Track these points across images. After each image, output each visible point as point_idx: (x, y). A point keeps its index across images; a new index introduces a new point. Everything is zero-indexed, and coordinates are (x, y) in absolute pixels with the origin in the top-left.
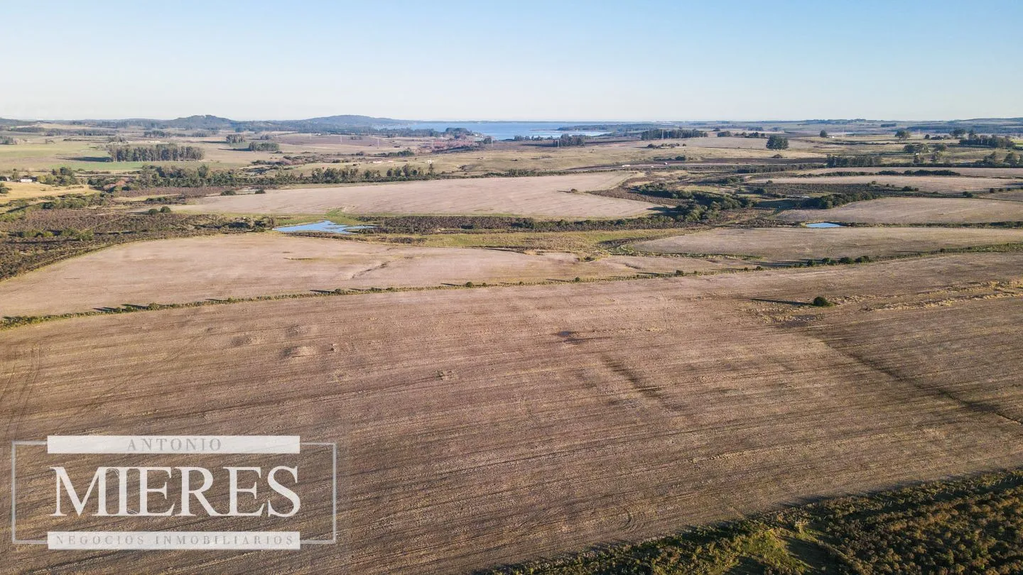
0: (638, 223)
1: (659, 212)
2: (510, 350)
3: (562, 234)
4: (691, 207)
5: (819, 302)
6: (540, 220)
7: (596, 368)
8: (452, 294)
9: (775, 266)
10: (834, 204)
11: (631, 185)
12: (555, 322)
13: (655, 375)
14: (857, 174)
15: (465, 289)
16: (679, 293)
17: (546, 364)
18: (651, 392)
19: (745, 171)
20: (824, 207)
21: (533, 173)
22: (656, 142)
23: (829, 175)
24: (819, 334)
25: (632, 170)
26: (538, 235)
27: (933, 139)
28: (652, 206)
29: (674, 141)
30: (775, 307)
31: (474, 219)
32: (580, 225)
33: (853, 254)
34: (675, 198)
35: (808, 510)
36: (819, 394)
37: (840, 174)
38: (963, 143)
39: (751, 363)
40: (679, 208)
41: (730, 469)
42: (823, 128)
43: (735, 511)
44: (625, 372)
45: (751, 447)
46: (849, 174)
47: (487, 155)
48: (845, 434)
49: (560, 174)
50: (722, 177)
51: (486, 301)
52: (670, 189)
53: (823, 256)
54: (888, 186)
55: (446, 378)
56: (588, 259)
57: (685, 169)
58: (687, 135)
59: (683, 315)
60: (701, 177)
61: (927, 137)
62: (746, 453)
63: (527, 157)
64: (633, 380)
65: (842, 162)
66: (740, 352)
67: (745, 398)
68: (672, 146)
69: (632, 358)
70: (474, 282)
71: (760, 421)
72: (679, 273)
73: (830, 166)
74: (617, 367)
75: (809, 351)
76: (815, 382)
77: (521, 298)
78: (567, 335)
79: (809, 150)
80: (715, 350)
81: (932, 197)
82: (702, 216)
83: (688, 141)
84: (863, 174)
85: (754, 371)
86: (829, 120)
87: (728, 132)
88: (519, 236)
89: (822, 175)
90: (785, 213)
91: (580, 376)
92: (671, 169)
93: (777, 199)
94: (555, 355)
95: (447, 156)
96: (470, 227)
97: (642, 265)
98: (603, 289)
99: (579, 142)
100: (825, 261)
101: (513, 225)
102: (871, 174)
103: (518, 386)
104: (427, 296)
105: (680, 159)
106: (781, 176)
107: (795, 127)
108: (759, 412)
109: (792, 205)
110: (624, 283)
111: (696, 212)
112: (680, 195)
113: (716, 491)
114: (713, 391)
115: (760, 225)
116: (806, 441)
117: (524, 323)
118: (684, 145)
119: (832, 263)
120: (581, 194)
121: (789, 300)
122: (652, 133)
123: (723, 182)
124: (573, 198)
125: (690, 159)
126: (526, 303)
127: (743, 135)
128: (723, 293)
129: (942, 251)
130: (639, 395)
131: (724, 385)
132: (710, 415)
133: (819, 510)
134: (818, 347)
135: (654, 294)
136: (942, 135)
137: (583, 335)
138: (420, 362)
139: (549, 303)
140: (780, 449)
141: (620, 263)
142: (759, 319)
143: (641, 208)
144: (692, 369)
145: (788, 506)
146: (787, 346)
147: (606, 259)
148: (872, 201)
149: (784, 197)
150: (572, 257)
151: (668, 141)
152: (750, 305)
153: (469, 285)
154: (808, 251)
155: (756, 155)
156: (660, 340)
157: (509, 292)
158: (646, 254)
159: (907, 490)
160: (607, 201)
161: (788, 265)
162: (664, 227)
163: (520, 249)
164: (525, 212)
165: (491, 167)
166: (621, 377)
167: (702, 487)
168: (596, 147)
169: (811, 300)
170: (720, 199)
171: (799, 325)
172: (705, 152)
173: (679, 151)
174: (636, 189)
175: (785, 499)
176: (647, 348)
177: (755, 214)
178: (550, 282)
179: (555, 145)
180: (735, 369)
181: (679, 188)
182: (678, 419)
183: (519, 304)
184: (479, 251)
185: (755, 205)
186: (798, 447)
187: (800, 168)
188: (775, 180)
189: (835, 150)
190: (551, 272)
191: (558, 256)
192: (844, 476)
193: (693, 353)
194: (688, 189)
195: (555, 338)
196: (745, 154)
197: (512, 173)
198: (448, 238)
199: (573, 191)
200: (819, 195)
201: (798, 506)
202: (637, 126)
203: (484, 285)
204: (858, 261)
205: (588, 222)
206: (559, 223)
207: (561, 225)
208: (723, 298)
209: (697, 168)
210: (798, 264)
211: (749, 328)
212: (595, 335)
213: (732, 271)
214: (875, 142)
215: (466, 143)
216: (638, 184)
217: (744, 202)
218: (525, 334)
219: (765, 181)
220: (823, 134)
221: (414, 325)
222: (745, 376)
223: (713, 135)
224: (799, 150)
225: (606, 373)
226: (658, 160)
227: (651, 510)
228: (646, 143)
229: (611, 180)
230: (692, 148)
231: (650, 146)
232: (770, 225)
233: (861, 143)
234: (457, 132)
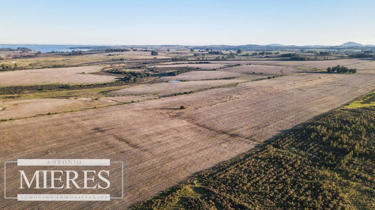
0: (111, 84)
1: (118, 80)
2: (75, 138)
3: (83, 90)
4: (130, 77)
5: (182, 108)
6: (72, 85)
7: (112, 140)
8: (42, 118)
9: (164, 96)
10: (177, 74)
11: (105, 70)
12: (91, 125)
13: (134, 140)
14: (182, 64)
15: (48, 116)
16: (135, 109)
17: (92, 141)
18: (135, 146)
19: (146, 63)
20: (174, 75)
21: (64, 66)
22: (111, 53)
23: (173, 64)
24: (185, 118)
25: (104, 64)
26: (73, 91)
27: (201, 52)
28: (115, 77)
29: (118, 53)
30: (169, 111)
31: (42, 86)
32: (89, 86)
33: (188, 91)
34: (123, 74)
35: (196, 177)
36: (189, 138)
37: (177, 64)
38: (210, 53)
39: (167, 131)
40: (126, 78)
41: (169, 169)
42: (168, 48)
43: (174, 182)
44: (123, 140)
45: (174, 159)
46: (179, 64)
47: (41, 59)
48: (200, 150)
49: (76, 66)
50: (138, 66)
51: (59, 120)
52: (120, 71)
53: (179, 92)
54: (192, 67)
55: (50, 154)
56: (96, 99)
57: (124, 63)
58: (122, 51)
59: (138, 117)
60: (131, 66)
61: (199, 51)
62: (173, 162)
63: (60, 60)
64: (127, 143)
65: (177, 60)
66: (161, 127)
67: (167, 143)
68: (118, 55)
69: (125, 135)
70: (51, 113)
71: (174, 150)
72: (133, 102)
73: (173, 61)
74: (120, 139)
75: (182, 125)
76: (187, 134)
77: (73, 117)
78: (97, 129)
79: (165, 56)
80: (153, 128)
81: (205, 71)
82: (135, 80)
83: (123, 53)
84: (183, 64)
85: (168, 134)
86: (168, 45)
87: (137, 50)
88: (64, 92)
89: (171, 64)
90: (162, 78)
91: (107, 144)
92: (119, 63)
93: (158, 73)
94: (95, 138)
95: (22, 60)
96: (42, 90)
97: (118, 100)
98: (106, 110)
99: (80, 53)
100: (180, 94)
101: (61, 88)
102: (186, 64)
103: (83, 152)
104: (31, 121)
105: (122, 60)
106: (158, 65)
107: (158, 47)
108: (173, 148)
109: (164, 75)
110: (114, 107)
111: (132, 78)
112: (125, 73)
113: (166, 177)
114: (156, 142)
115: (155, 83)
116: (190, 154)
117: (78, 127)
118: (122, 54)
119: (182, 94)
120: (86, 74)
121: (172, 108)
122: (109, 50)
123: (139, 68)
124: (83, 75)
125: (125, 59)
126: (77, 119)
127: (142, 50)
128: (150, 107)
129: (212, 88)
130: (131, 148)
131: (160, 140)
132: (158, 151)
133: (199, 176)
134: (185, 123)
135: (126, 110)
136: (203, 50)
137: (104, 129)
138: (36, 149)
139: (87, 118)
140: (183, 159)
141: (109, 100)
142: (164, 116)
143: (111, 79)
144: (147, 136)
145: (190, 177)
146: (176, 123)
147: (103, 99)
148: (188, 73)
149: (161, 72)
150: (90, 99)
151: (116, 53)
152: (161, 111)
153: (49, 114)
154: (173, 91)
155: (148, 58)
156: (133, 127)
157: (68, 115)
158: (118, 96)
159: (222, 164)
160: (98, 76)
161: (168, 96)
162: (122, 85)
163: (67, 97)
164: (65, 82)
165: (44, 64)
166: (123, 143)
167: (162, 177)
168: (88, 55)
169: (179, 107)
170: (139, 74)
171: (177, 116)
172: (130, 57)
173: (121, 56)
174: (108, 71)
175: (189, 175)
176: (129, 130)
177: (153, 78)
178: (84, 109)
179: (70, 55)
180: (161, 134)
181: (124, 70)
182: (147, 154)
183: (74, 119)
184: (47, 99)
185: (152, 75)
186: (188, 157)
187: (164, 62)
188: (157, 66)
189: (174, 56)
190: (83, 106)
191: (84, 99)
192: (204, 164)
193: (146, 130)
194: (128, 71)
195: (93, 131)
196: (144, 57)
197: (55, 67)
198: (31, 95)
199: (83, 73)
200: (172, 71)
201: (193, 177)
202: (102, 47)
203: (56, 113)
204: (190, 93)
205: (92, 85)
206: (80, 86)
207: (81, 87)
208: (150, 109)
209: (129, 63)
210: (172, 95)
211: (162, 119)
212: (108, 128)
213: (151, 99)
214: (185, 53)
215: (29, 54)
216: (108, 69)
217: (148, 75)
218: (80, 131)
219: (153, 67)
220: (168, 50)
221: (29, 133)
222: (165, 136)
223: (131, 51)
224: (162, 56)
225: (116, 142)
226: (113, 60)
227: (146, 188)
228: (108, 54)
229: (98, 68)
230: (125, 55)
231: (110, 55)
232: (159, 82)
233: (181, 53)
234: (24, 49)
